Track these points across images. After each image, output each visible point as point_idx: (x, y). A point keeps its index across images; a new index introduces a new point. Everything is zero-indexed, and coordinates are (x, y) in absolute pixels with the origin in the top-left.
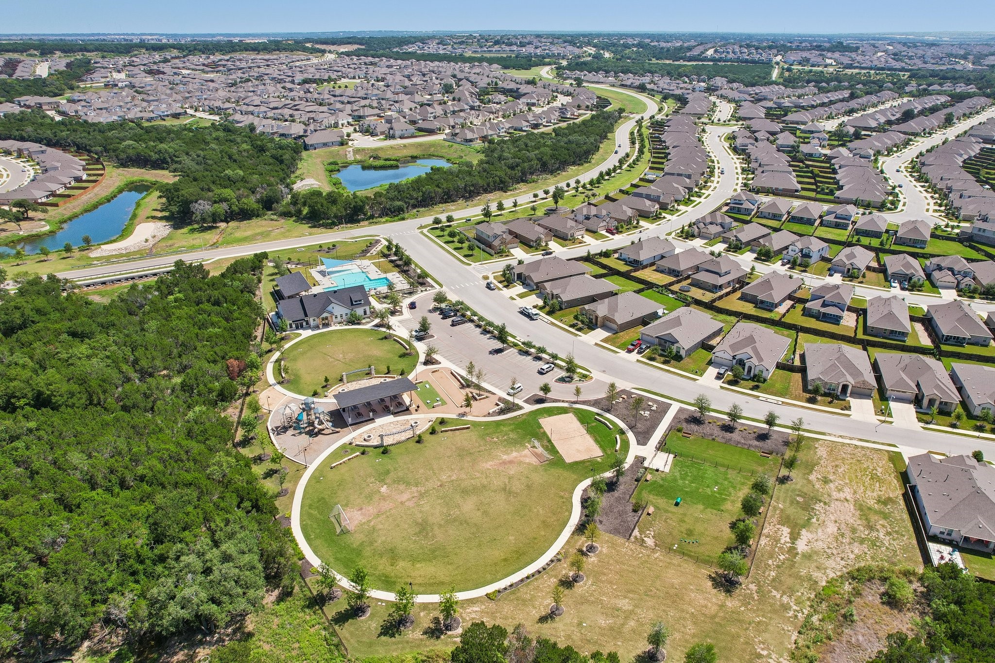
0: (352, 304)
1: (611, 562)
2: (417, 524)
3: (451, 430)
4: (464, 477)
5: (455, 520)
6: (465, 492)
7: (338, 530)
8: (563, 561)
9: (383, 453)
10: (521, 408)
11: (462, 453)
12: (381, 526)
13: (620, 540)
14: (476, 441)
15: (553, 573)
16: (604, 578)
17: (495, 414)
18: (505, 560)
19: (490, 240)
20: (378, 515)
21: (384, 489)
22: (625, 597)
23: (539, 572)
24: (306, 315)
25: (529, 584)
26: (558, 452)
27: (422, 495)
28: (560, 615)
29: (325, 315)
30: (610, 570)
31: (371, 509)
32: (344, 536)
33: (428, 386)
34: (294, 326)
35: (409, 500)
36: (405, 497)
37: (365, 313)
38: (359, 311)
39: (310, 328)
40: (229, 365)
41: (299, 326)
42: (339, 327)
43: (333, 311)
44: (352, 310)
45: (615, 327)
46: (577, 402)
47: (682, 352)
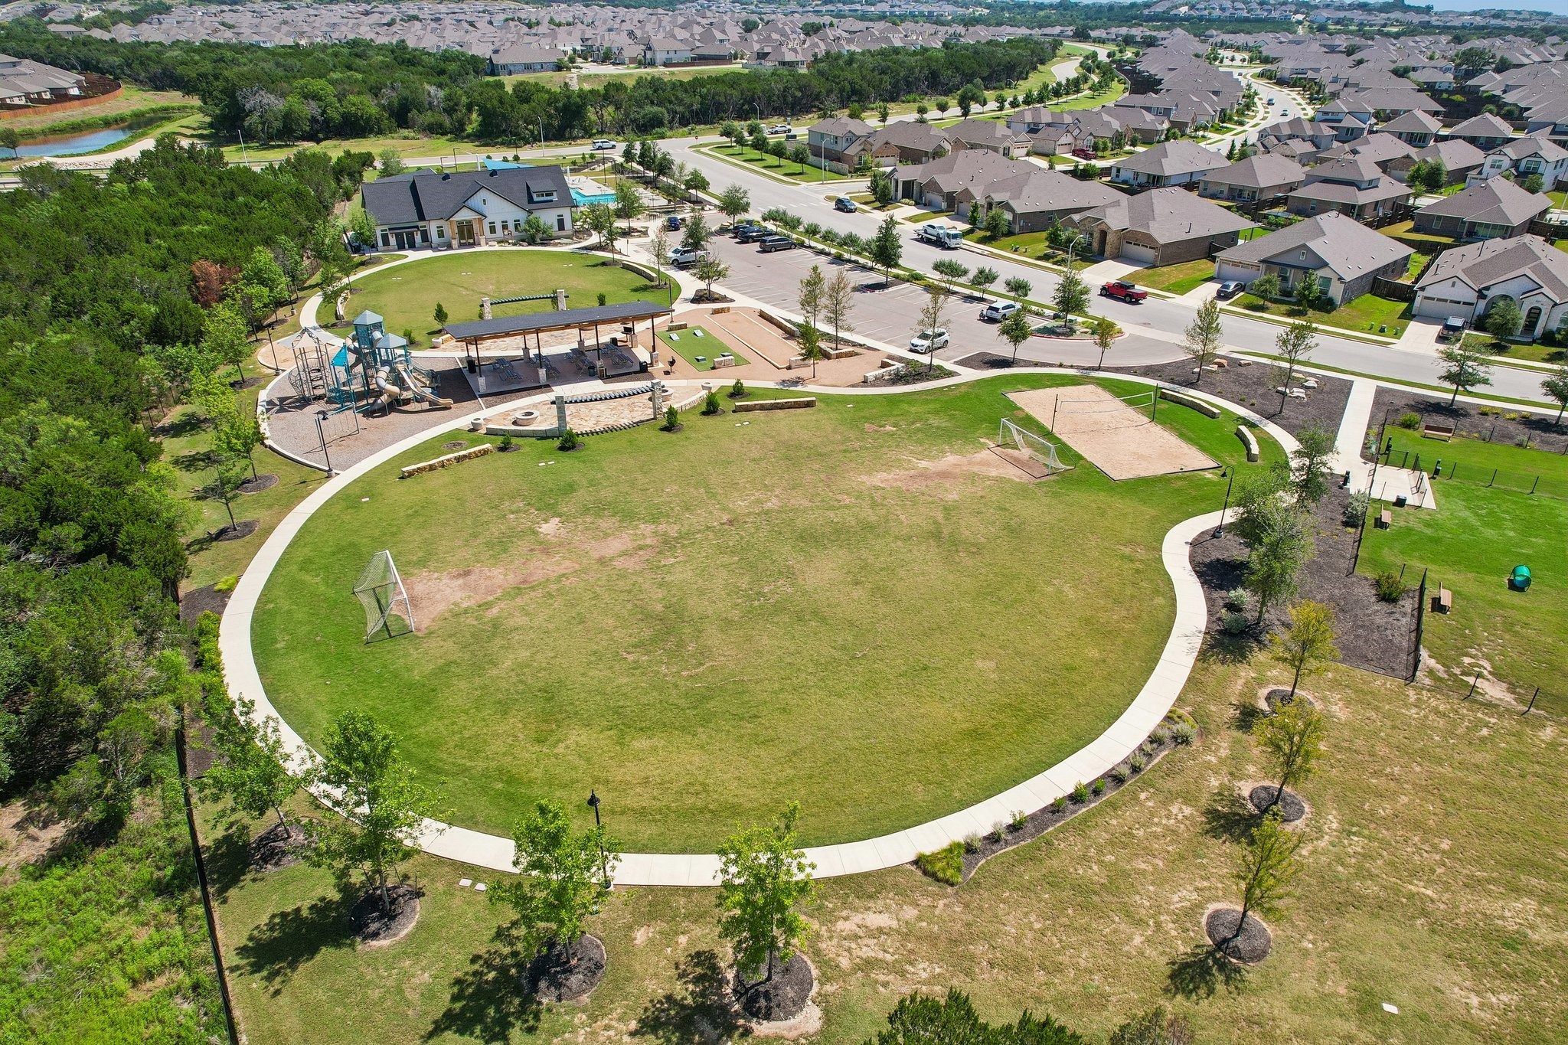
0: (531, 201)
1: (1382, 750)
2: (648, 616)
3: (762, 408)
4: (806, 503)
5: (779, 608)
6: (809, 539)
7: (373, 624)
8: (1196, 744)
9: (563, 448)
10: (951, 374)
11: (793, 455)
12: (520, 620)
13: (1384, 683)
14: (834, 431)
15: (1170, 784)
16: (1385, 810)
17: (878, 381)
18: (975, 734)
19: (838, 148)
20: (518, 591)
21: (550, 528)
22: (1516, 890)
23: (1115, 778)
24: (422, 217)
25: (1084, 820)
26: (1080, 457)
27: (668, 544)
28: (1259, 955)
29: (464, 215)
30: (1392, 778)
31: (498, 576)
32: (388, 645)
33: (699, 333)
34: (393, 241)
35: (625, 553)
36: (614, 546)
37: (561, 226)
38: (548, 218)
39: (430, 247)
40: (198, 273)
41: (406, 242)
42: (497, 248)
43: (486, 210)
44: (530, 212)
45: (1150, 254)
46: (1099, 369)
47: (1336, 291)
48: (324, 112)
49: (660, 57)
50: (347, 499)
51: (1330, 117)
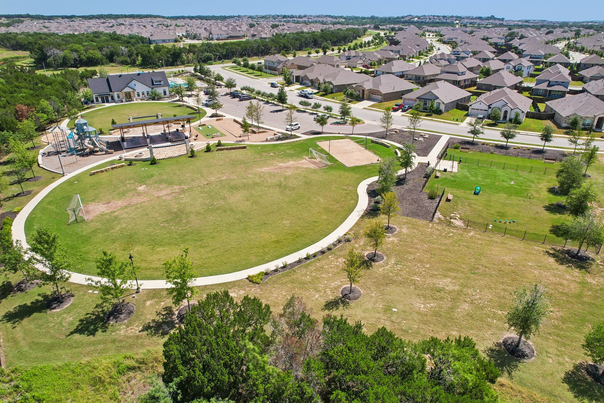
0: (153, 84)
1: (415, 241)
2: (170, 213)
3: (227, 149)
4: (236, 177)
5: (218, 208)
6: (234, 188)
7: (72, 219)
8: (353, 241)
9: (151, 164)
10: (298, 137)
11: (234, 163)
12: (125, 216)
13: (421, 222)
14: (252, 156)
15: (340, 253)
16: (411, 257)
17: (272, 140)
18: (277, 242)
19: (275, 66)
20: (126, 207)
21: (141, 188)
22: (446, 276)
23: (322, 252)
24: (111, 91)
25: (308, 265)
26: (337, 161)
27: (183, 191)
28: (356, 298)
29: (127, 90)
30: (417, 248)
31: (120, 203)
32: (76, 225)
33: (210, 127)
34: (100, 100)
35: (167, 195)
36: (164, 192)
37: (165, 93)
38: (160, 90)
39: (115, 102)
40: (18, 109)
41: (105, 100)
42: (140, 102)
43: (135, 88)
44: (153, 88)
45: (379, 97)
46: (352, 134)
47: (442, 107)
48: (79, 57)
49: (215, 37)
50: (70, 182)
51: (456, 53)
